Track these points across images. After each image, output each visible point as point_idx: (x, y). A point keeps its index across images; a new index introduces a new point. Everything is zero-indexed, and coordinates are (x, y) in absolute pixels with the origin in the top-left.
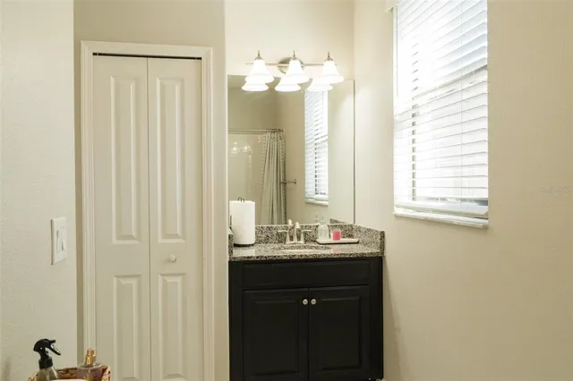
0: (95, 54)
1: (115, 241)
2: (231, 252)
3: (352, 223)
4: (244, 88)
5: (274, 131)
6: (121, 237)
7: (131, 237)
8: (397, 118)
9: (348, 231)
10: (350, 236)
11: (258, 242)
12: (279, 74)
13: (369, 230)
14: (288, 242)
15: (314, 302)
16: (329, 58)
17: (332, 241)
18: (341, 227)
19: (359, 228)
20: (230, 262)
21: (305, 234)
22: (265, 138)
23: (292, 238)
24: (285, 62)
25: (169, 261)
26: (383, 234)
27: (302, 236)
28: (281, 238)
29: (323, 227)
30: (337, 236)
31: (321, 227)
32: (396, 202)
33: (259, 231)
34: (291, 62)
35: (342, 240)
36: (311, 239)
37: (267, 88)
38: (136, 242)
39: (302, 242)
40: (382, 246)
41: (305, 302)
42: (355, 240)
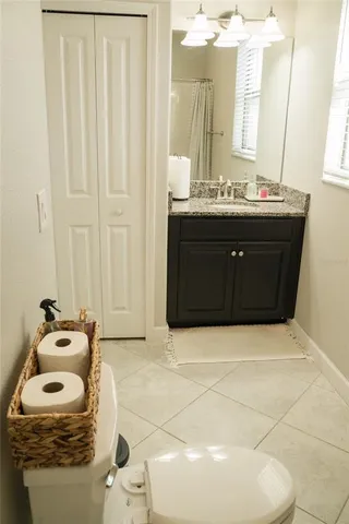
0: (44, 11)
1: (69, 195)
2: (170, 207)
3: (278, 181)
4: (183, 43)
5: (204, 80)
6: (73, 191)
7: (82, 191)
8: (336, 85)
9: (275, 189)
10: (276, 194)
11: (192, 196)
12: (220, 30)
13: (295, 191)
14: (219, 197)
15: (241, 254)
16: (272, 14)
17: (259, 198)
18: (269, 185)
19: (286, 187)
20: (169, 217)
21: (235, 190)
22: (195, 88)
23: (222, 194)
24: (227, 16)
25: (116, 214)
26: (308, 196)
27: (232, 192)
28: (213, 194)
29: (252, 185)
30: (264, 195)
31: (250, 185)
32: (326, 168)
33: (193, 186)
34: (233, 18)
35: (269, 198)
36: (239, 195)
37: (206, 43)
38: (87, 196)
39: (232, 198)
40: (307, 208)
41: (234, 253)
42: (281, 198)
